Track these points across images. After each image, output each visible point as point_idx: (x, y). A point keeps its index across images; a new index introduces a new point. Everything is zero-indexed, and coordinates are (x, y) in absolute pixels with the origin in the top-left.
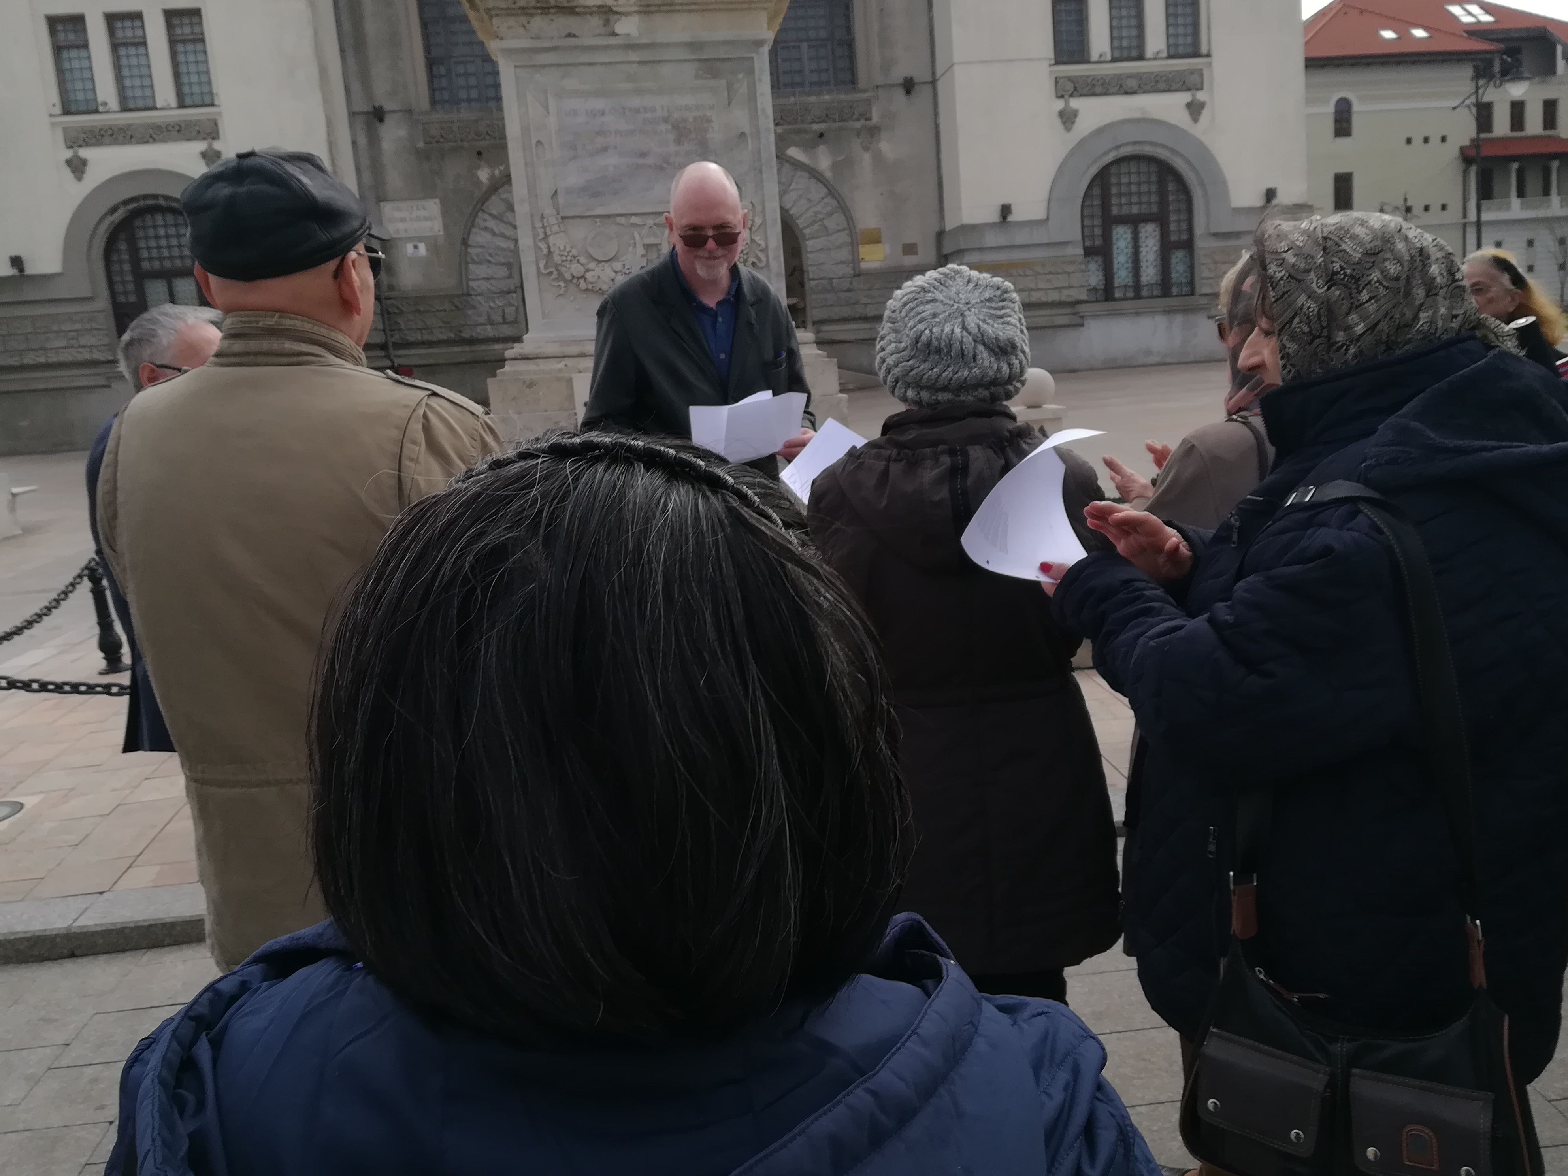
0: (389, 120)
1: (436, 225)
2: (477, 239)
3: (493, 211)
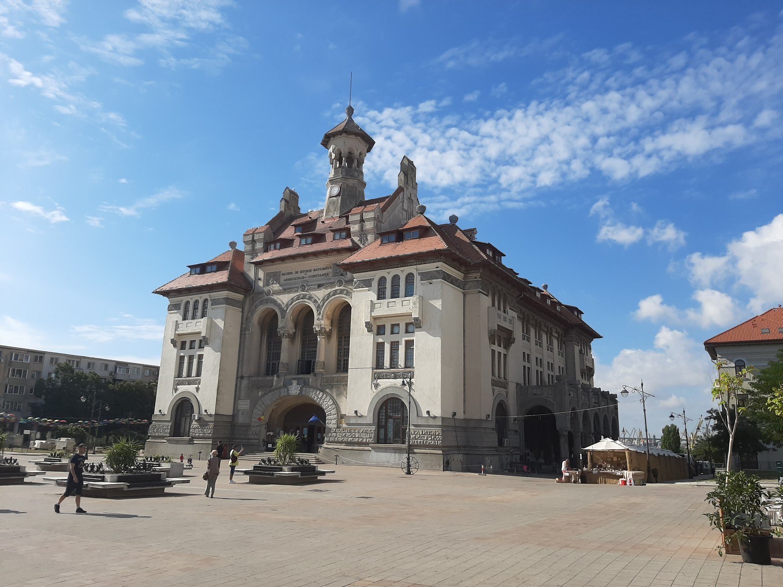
0: (245, 379)
1: (248, 406)
2: (255, 411)
3: (259, 404)
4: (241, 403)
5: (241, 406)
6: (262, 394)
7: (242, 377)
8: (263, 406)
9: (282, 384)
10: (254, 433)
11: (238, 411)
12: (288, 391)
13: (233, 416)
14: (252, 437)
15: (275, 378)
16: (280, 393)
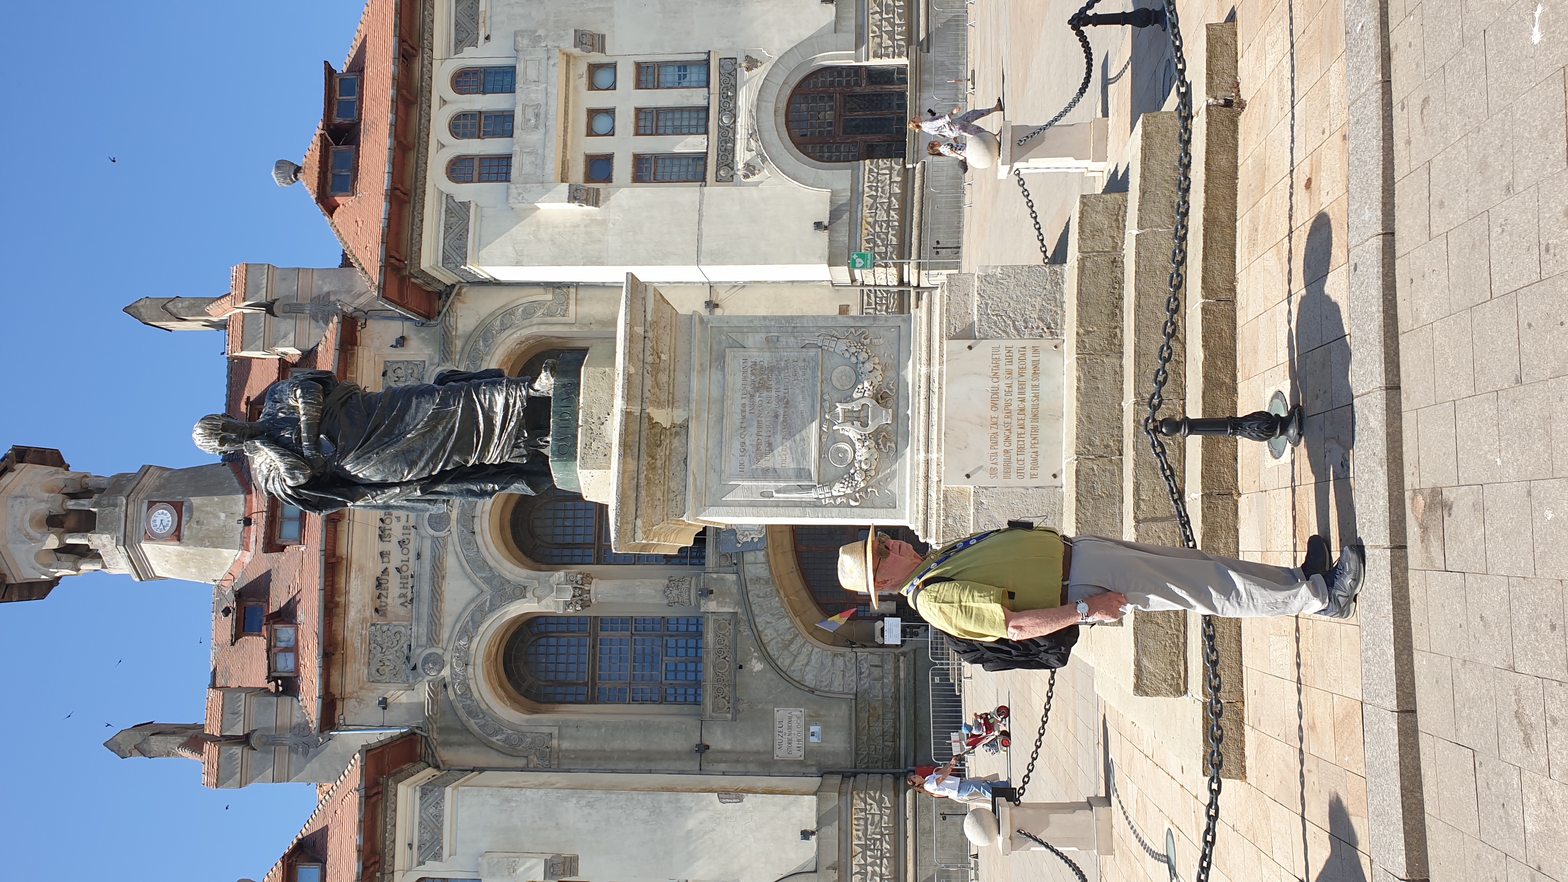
0: (707, 740)
1: (796, 712)
2: (810, 680)
3: (787, 662)
4: (785, 745)
5: (795, 744)
6: (759, 659)
7: (702, 748)
8: (793, 647)
9: (734, 577)
10: (877, 672)
11: (809, 752)
12: (751, 546)
13: (824, 773)
14: (889, 680)
15: (712, 606)
16: (758, 579)
